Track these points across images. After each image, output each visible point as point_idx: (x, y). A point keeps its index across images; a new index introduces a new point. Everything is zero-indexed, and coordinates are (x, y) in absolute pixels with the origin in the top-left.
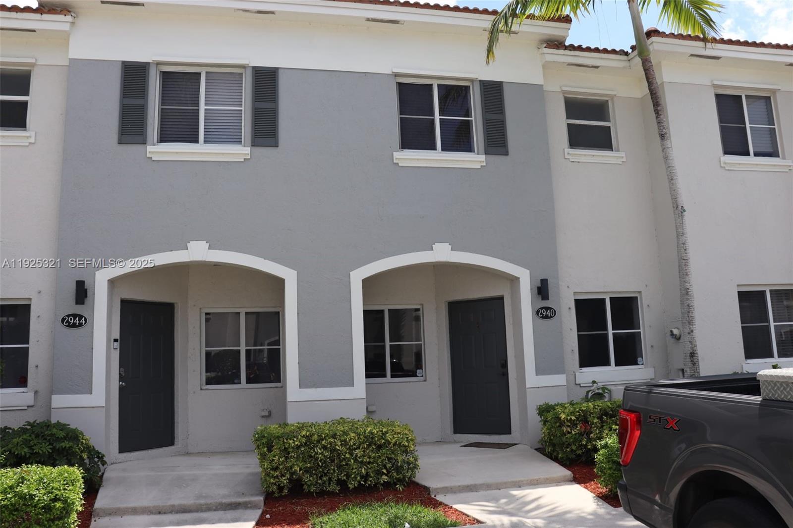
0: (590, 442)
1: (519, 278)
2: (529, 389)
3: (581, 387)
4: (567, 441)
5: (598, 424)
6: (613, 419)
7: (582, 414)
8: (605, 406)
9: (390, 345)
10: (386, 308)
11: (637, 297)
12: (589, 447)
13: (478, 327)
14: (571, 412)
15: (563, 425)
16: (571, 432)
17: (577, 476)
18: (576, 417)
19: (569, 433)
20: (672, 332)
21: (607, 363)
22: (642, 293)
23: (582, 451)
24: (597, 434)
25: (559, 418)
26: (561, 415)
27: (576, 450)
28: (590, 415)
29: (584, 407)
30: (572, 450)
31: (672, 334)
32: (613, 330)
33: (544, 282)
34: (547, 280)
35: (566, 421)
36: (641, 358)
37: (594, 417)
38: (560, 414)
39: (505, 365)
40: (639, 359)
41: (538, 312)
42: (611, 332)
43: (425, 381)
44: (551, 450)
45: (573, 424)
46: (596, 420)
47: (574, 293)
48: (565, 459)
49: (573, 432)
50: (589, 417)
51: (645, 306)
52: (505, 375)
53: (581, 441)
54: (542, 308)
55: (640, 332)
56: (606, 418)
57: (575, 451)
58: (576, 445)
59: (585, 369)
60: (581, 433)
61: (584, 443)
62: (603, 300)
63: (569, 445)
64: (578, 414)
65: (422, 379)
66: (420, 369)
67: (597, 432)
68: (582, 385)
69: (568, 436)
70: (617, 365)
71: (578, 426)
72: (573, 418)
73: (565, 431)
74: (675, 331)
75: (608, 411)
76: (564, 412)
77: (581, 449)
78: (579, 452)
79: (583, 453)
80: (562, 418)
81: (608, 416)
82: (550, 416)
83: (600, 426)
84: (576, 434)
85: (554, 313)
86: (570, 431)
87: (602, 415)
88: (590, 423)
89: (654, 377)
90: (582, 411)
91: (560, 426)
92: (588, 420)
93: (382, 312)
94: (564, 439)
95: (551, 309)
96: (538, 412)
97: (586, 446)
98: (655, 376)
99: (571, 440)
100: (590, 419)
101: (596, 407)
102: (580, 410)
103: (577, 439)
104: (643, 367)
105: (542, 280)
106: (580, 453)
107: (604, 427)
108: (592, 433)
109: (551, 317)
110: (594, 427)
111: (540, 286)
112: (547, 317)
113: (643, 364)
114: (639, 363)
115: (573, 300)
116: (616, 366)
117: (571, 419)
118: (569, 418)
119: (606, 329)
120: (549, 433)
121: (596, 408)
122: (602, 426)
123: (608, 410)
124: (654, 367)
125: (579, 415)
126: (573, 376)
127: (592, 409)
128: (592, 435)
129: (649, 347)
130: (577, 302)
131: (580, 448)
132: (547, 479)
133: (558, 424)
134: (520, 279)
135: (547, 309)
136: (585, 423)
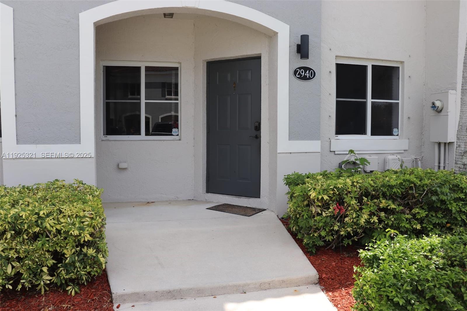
0: (344, 227)
1: (277, 33)
2: (280, 154)
3: (335, 154)
4: (315, 225)
5: (356, 207)
6: (376, 201)
7: (337, 193)
8: (366, 185)
9: (146, 103)
10: (143, 66)
11: (399, 67)
12: (342, 233)
13: (235, 87)
14: (324, 190)
15: (312, 204)
16: (321, 214)
17: (324, 276)
18: (328, 196)
19: (319, 214)
20: (433, 104)
21: (363, 132)
22: (405, 63)
23: (332, 238)
24: (353, 218)
25: (309, 197)
26: (311, 193)
27: (326, 236)
28: (346, 194)
29: (340, 184)
30: (320, 236)
31: (434, 106)
32: (372, 99)
33: (305, 39)
34: (308, 36)
35: (316, 200)
36: (397, 129)
37: (352, 197)
38: (310, 190)
39: (258, 128)
40: (395, 130)
41: (295, 72)
42: (369, 100)
43: (180, 140)
44: (296, 229)
45: (326, 206)
46: (354, 202)
47: (336, 56)
48: (310, 245)
49: (324, 214)
50: (346, 197)
51: (406, 77)
52: (258, 137)
53: (332, 226)
54: (300, 68)
55: (398, 103)
56: (366, 199)
57: (324, 238)
58: (325, 230)
59: (341, 137)
60: (334, 215)
61: (336, 228)
62: (365, 67)
63: (317, 229)
64: (332, 192)
65: (177, 138)
66: (175, 128)
67: (354, 216)
68: (336, 153)
69: (317, 218)
70: (373, 134)
71: (331, 207)
72: (326, 197)
73: (313, 212)
74: (438, 104)
75: (370, 191)
76: (314, 189)
77: (332, 235)
78: (329, 238)
79: (333, 240)
80: (311, 197)
81: (369, 197)
82: (298, 190)
83: (358, 209)
84: (327, 217)
85: (313, 74)
86: (320, 212)
87: (362, 195)
88: (346, 205)
89: (407, 149)
90: (338, 189)
91: (308, 205)
92: (344, 200)
93: (139, 69)
94: (312, 222)
95: (310, 69)
96: (285, 182)
97: (338, 232)
98: (409, 148)
99: (321, 224)
100: (347, 199)
101: (355, 184)
102: (335, 187)
103: (328, 223)
104: (398, 138)
105: (302, 36)
106: (330, 240)
107: (364, 211)
108: (346, 216)
109: (310, 79)
110: (350, 210)
111: (300, 44)
112: (305, 78)
113: (398, 135)
114: (394, 133)
115: (335, 64)
116: (371, 135)
117: (323, 198)
118: (320, 197)
119: (365, 96)
120: (295, 211)
121: (355, 186)
122: (361, 209)
123: (370, 189)
124: (409, 139)
125: (334, 193)
126: (328, 143)
127: (350, 187)
128: (347, 219)
129: (405, 118)
130: (339, 67)
131: (330, 234)
132: (283, 281)
133: (306, 203)
134: (279, 34)
135: (306, 69)
136: (340, 205)
